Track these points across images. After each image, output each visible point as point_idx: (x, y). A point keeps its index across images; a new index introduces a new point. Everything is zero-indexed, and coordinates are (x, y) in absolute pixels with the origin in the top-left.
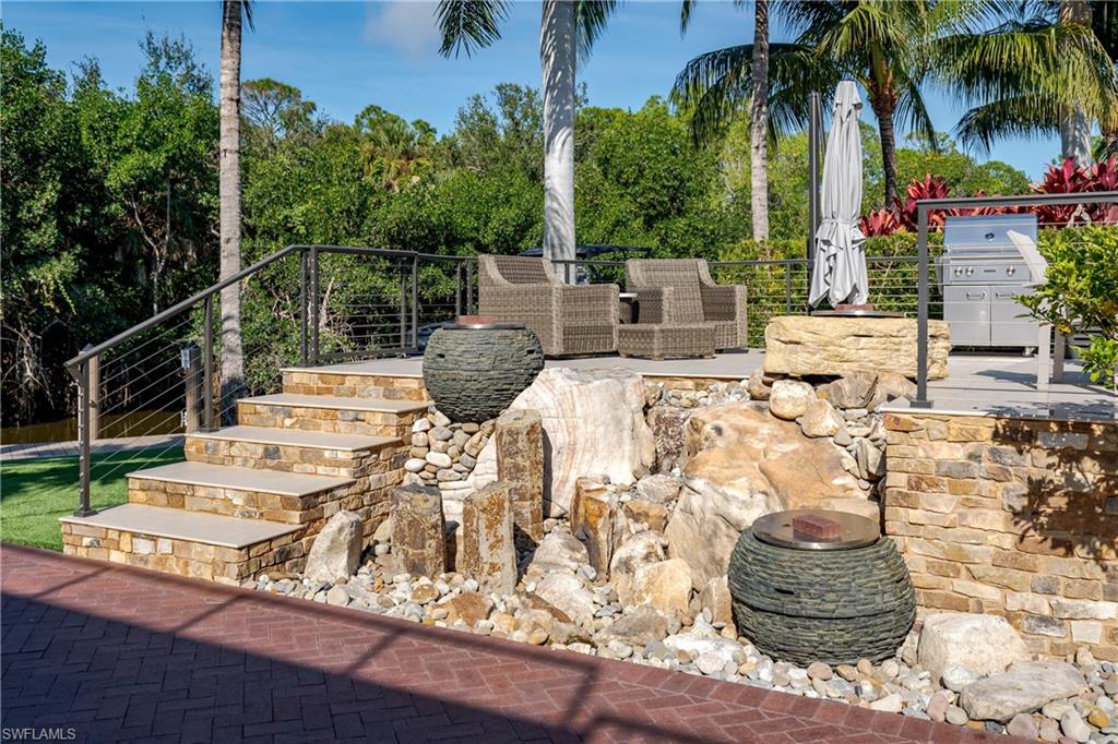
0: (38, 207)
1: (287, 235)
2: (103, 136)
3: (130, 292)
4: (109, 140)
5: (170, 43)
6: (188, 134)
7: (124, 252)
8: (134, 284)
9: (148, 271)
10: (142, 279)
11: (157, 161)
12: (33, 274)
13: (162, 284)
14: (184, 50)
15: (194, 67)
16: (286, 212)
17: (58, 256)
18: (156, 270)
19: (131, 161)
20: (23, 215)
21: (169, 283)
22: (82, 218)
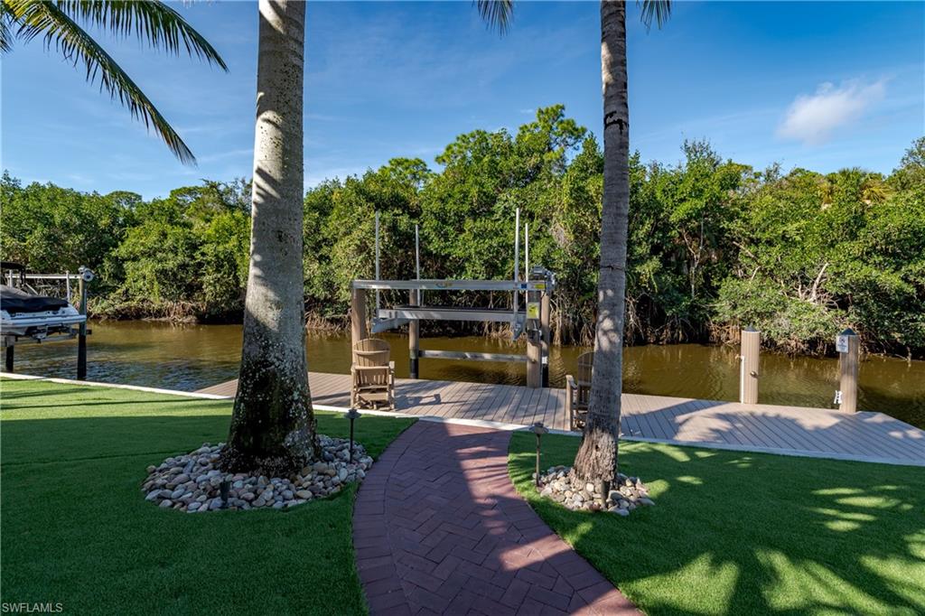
0: (641, 233)
1: (783, 243)
2: (670, 194)
3: (680, 278)
4: (673, 196)
5: (697, 143)
6: (716, 188)
7: (676, 256)
8: (682, 274)
9: (689, 267)
10: (685, 270)
11: (700, 204)
12: (638, 269)
13: (696, 274)
14: (705, 146)
15: (712, 153)
16: (785, 228)
17: (651, 259)
18: (694, 265)
19: (687, 205)
20: (634, 238)
21: (700, 273)
22: (658, 239)
